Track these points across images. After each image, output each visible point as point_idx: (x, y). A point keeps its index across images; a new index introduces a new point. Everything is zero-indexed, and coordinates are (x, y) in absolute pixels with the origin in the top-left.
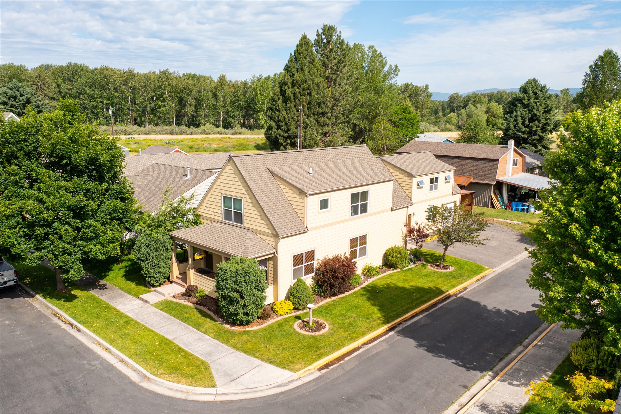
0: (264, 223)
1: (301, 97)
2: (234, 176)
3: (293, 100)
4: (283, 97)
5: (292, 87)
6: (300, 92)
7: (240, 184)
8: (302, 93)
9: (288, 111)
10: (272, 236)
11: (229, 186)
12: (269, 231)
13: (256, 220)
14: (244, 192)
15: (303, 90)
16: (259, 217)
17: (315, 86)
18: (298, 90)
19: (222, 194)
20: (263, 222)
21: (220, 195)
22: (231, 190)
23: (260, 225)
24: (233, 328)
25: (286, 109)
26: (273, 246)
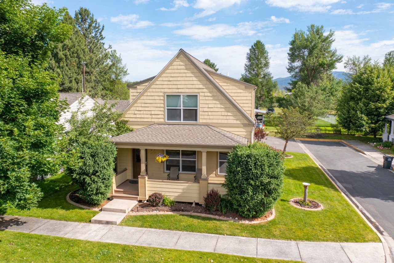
0: (231, 115)
1: (71, 59)
2: (186, 71)
3: (65, 61)
4: (55, 59)
5: (63, 51)
6: (70, 55)
7: (194, 79)
8: (72, 55)
9: (61, 69)
10: (242, 126)
11: (178, 83)
12: (238, 122)
13: (220, 114)
14: (201, 86)
15: (73, 53)
16: (223, 110)
17: (82, 51)
18: (68, 53)
19: (164, 93)
20: (229, 114)
21: (161, 94)
22: (179, 87)
23: (225, 117)
24: (253, 222)
25: (59, 67)
26: (244, 136)
